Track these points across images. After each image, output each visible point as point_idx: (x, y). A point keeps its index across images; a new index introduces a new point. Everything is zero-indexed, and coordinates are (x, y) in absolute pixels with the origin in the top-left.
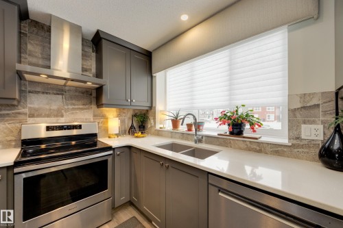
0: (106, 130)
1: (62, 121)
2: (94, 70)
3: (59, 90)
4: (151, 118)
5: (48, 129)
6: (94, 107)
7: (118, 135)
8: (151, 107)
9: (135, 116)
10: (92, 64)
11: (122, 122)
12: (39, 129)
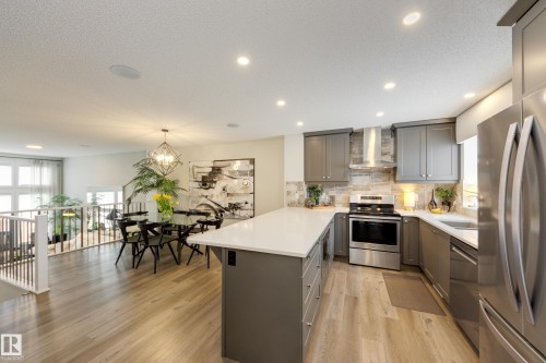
0: (402, 203)
1: (369, 194)
2: (392, 153)
3: (369, 172)
4: (458, 193)
5: (362, 198)
6: (392, 182)
7: (414, 209)
8: (459, 181)
9: (437, 190)
10: (390, 148)
11: (421, 196)
12: (357, 198)
